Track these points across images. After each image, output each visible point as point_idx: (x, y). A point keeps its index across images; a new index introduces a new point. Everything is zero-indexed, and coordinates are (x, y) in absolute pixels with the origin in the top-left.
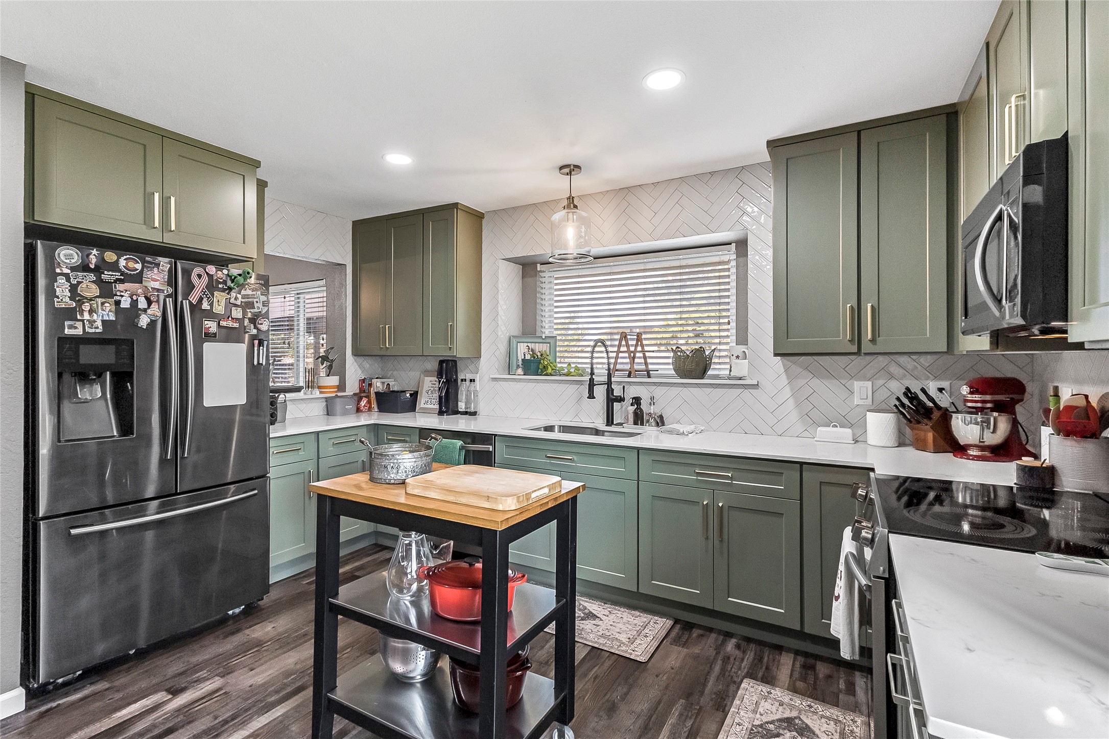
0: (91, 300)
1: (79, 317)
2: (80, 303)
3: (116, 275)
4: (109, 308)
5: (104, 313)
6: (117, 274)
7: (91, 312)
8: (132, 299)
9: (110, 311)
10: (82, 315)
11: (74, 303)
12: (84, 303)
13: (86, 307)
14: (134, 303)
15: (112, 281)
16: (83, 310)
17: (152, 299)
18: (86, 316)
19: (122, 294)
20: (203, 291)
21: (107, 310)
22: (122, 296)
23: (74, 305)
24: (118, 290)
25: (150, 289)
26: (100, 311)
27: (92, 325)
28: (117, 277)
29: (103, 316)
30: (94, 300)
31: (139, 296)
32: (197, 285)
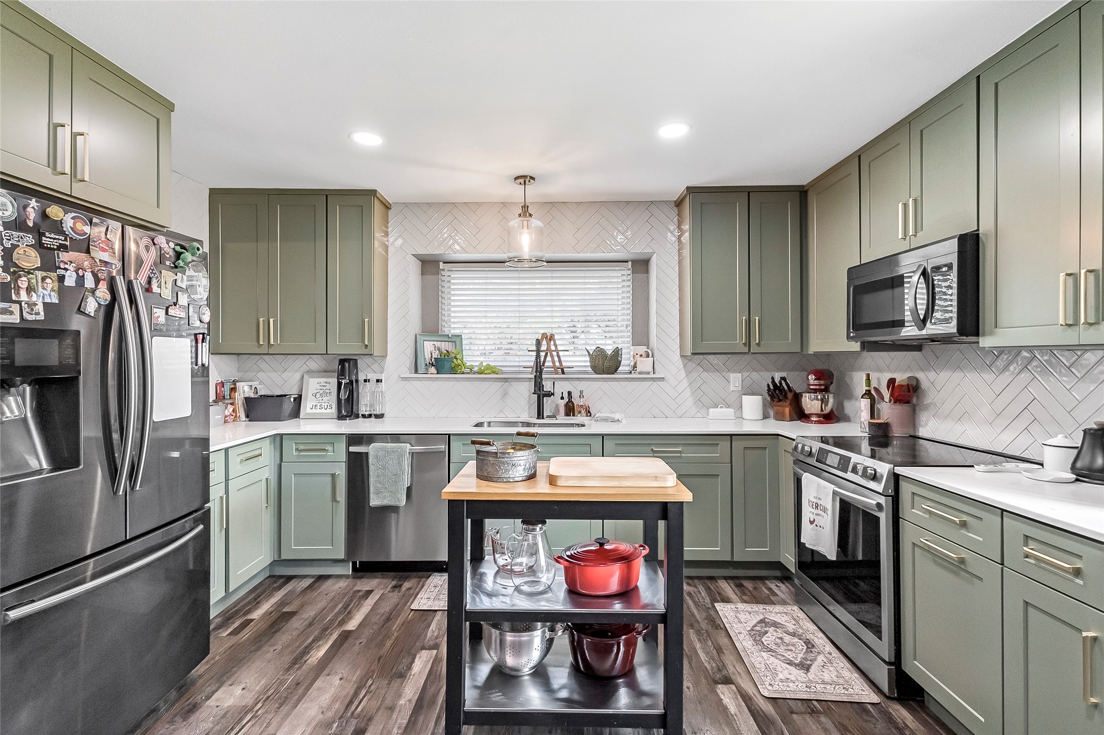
0: (29, 273)
1: (14, 297)
2: (16, 276)
3: (59, 239)
4: (51, 286)
5: (45, 292)
6: (61, 237)
7: (29, 290)
8: (78, 274)
9: (52, 290)
10: (18, 294)
11: (9, 277)
12: (20, 276)
13: (23, 283)
14: (80, 280)
15: (55, 247)
16: (19, 287)
17: (99, 275)
18: (24, 296)
19: (66, 266)
20: (151, 269)
21: (49, 289)
22: (66, 270)
23: (9, 279)
24: (62, 261)
25: (98, 261)
26: (40, 289)
27: (32, 310)
28: (60, 242)
29: (43, 298)
30: (32, 274)
31: (86, 271)
32: (146, 260)
